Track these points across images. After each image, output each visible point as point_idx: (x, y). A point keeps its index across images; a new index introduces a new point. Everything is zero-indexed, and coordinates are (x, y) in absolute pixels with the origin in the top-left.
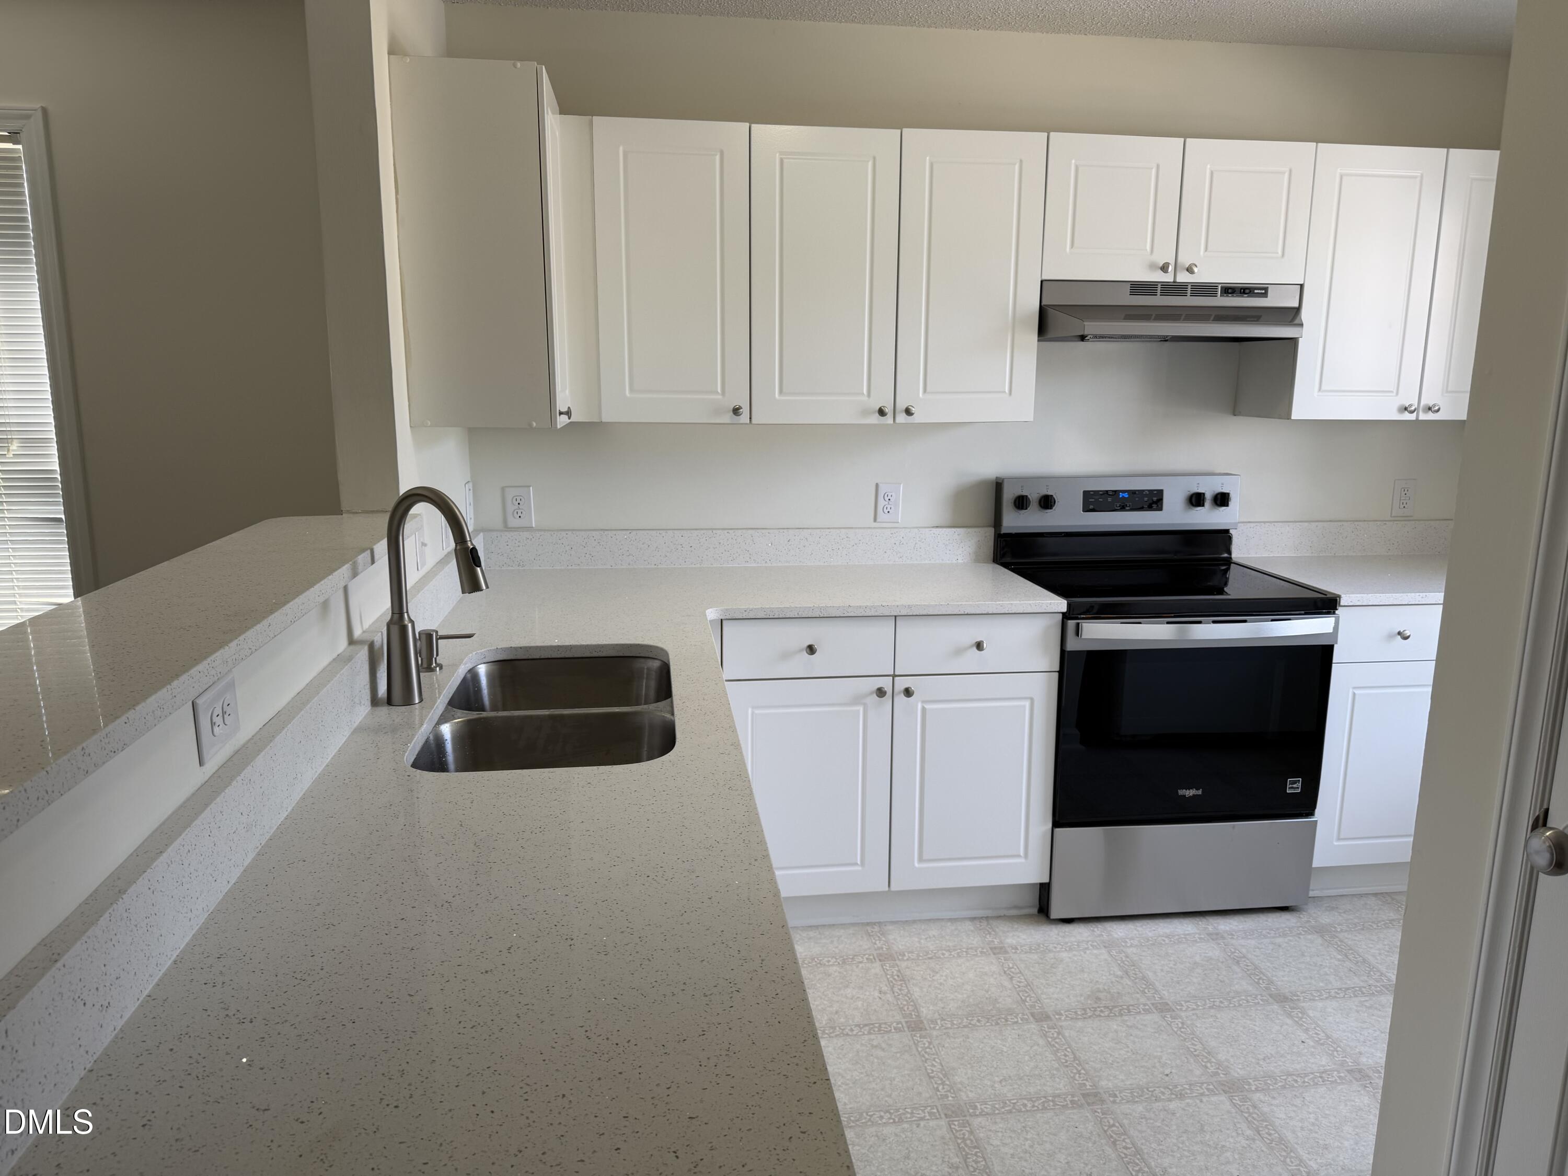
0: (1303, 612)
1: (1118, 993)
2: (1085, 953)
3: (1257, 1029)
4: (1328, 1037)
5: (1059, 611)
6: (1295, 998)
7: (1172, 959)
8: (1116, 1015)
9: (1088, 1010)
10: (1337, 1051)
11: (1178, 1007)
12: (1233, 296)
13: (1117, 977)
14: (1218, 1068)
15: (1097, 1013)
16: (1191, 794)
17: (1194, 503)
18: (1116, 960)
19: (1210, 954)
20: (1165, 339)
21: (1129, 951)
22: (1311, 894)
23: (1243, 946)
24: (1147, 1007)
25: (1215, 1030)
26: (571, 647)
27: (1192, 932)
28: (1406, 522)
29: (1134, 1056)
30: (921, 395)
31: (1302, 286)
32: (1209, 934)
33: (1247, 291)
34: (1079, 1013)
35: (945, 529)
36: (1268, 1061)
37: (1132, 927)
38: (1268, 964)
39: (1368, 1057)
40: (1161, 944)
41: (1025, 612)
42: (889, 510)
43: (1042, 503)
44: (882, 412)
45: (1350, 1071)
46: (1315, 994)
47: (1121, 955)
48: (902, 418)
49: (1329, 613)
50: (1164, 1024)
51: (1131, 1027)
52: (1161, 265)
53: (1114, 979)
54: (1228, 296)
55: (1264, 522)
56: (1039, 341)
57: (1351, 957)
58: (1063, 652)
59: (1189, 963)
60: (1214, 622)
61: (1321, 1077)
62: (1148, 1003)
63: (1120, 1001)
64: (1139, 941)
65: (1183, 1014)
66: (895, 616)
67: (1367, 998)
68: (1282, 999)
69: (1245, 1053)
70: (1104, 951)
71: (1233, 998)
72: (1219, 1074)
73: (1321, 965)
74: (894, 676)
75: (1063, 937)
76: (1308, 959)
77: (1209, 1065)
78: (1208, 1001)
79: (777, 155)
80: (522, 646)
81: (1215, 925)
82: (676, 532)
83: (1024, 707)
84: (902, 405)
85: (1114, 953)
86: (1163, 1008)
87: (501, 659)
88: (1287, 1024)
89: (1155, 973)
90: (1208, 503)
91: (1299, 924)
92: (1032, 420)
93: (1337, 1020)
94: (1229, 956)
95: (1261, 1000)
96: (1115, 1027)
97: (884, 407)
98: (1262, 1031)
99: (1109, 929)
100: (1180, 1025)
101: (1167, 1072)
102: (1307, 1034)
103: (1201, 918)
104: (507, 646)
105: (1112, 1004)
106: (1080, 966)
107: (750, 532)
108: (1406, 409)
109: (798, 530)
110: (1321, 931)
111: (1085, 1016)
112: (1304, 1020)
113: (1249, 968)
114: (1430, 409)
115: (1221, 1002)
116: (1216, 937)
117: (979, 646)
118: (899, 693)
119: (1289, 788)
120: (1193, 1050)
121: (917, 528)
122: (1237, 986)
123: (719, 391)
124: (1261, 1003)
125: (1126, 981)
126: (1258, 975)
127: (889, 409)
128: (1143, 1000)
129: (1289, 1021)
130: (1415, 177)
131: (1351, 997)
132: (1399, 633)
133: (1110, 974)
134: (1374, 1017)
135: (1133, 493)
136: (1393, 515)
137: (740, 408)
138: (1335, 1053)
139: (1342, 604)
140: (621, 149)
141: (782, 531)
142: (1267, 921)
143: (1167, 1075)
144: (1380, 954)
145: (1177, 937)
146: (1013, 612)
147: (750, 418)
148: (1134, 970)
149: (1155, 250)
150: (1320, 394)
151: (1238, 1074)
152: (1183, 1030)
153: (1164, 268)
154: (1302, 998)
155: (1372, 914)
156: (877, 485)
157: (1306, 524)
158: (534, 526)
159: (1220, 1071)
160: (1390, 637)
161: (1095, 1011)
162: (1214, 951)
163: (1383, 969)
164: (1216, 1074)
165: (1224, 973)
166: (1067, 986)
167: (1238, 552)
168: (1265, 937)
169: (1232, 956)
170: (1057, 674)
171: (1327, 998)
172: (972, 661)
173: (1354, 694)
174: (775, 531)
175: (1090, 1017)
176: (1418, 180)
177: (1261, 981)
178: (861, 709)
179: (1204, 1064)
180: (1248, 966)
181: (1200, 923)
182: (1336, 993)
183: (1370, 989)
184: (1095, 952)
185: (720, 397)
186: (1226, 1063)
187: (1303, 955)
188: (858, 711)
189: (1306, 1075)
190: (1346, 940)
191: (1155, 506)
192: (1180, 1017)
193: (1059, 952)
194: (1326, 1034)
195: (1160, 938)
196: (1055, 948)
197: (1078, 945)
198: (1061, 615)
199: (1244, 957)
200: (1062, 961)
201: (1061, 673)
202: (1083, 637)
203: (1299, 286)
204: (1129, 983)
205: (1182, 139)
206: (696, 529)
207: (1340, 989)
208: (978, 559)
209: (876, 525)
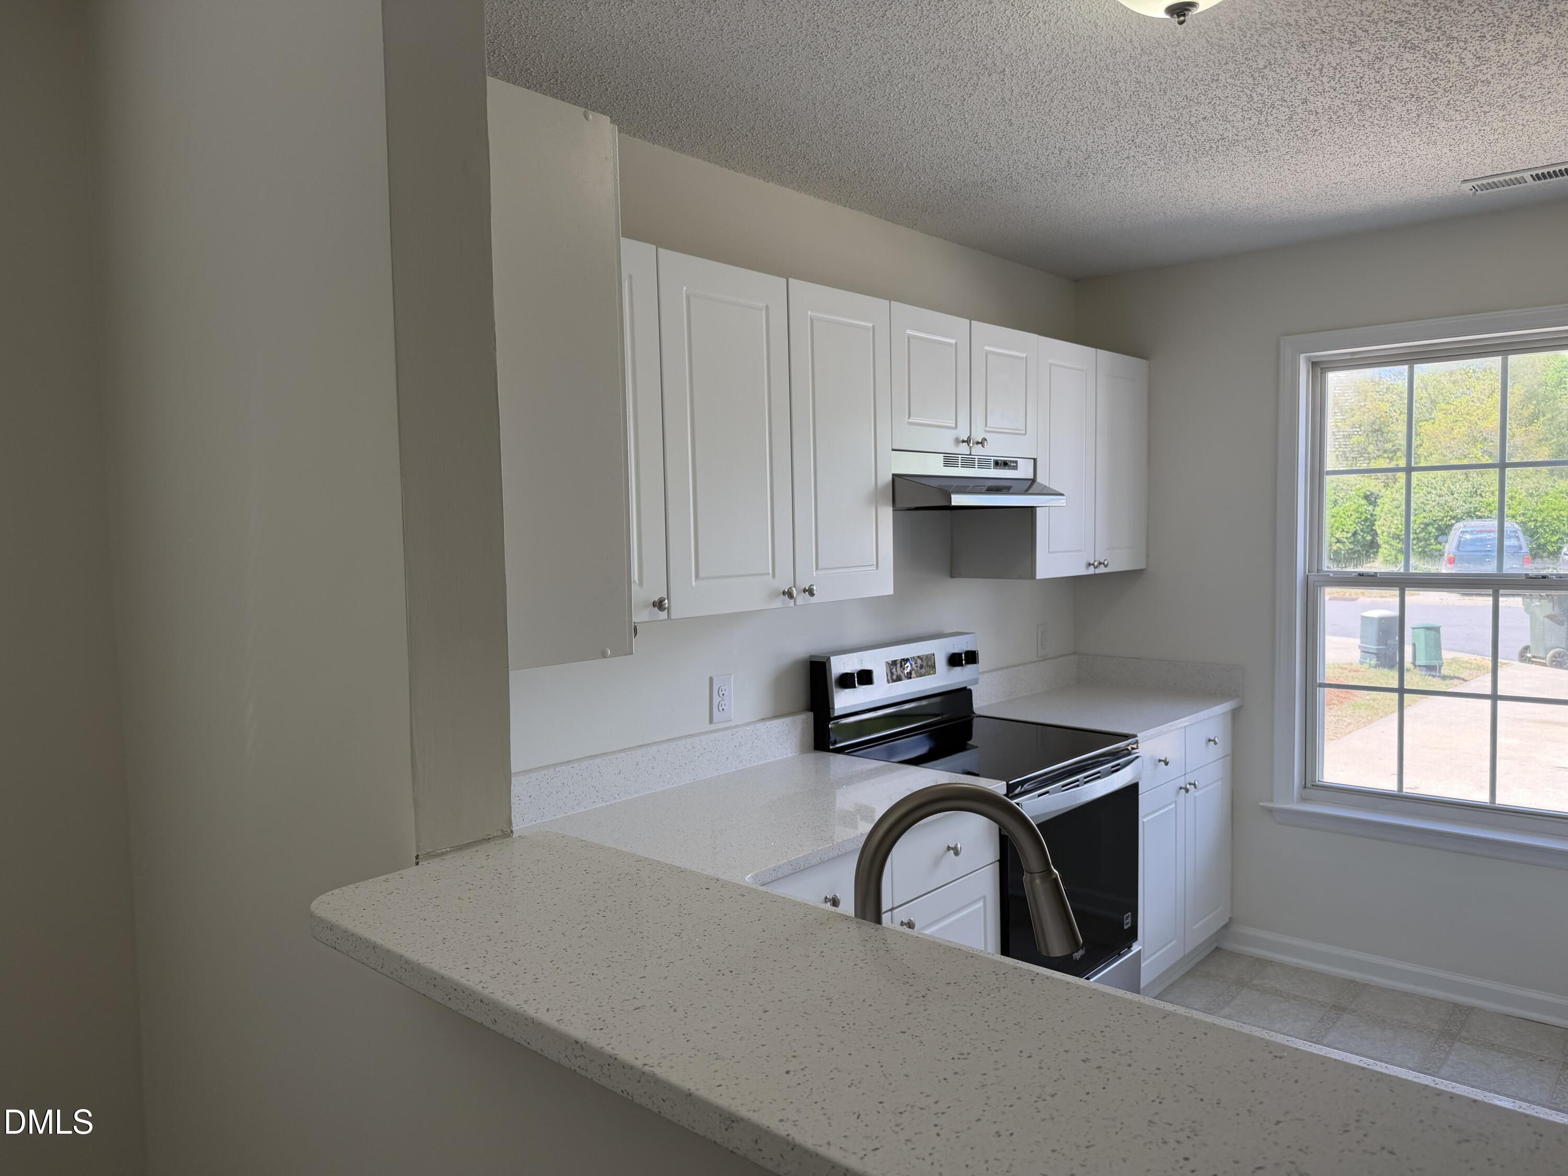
12: (1000, 469)
17: (953, 663)
30: (814, 573)
33: (1007, 464)
42: (723, 706)
43: (863, 680)
44: (790, 594)
48: (801, 599)
54: (997, 469)
56: (891, 511)
83: (981, 908)
84: (801, 585)
90: (963, 661)
92: (893, 594)
97: (793, 587)
108: (1090, 565)
114: (1102, 564)
119: (1125, 924)
121: (749, 723)
123: (636, 580)
127: (794, 592)
130: (1083, 370)
136: (1038, 656)
137: (663, 600)
147: (669, 612)
149: (958, 425)
150: (1049, 555)
156: (711, 679)
176: (1085, 373)
185: (638, 587)
191: (929, 670)
203: (1034, 460)
205: (970, 321)
208: (803, 751)
209: (712, 727)
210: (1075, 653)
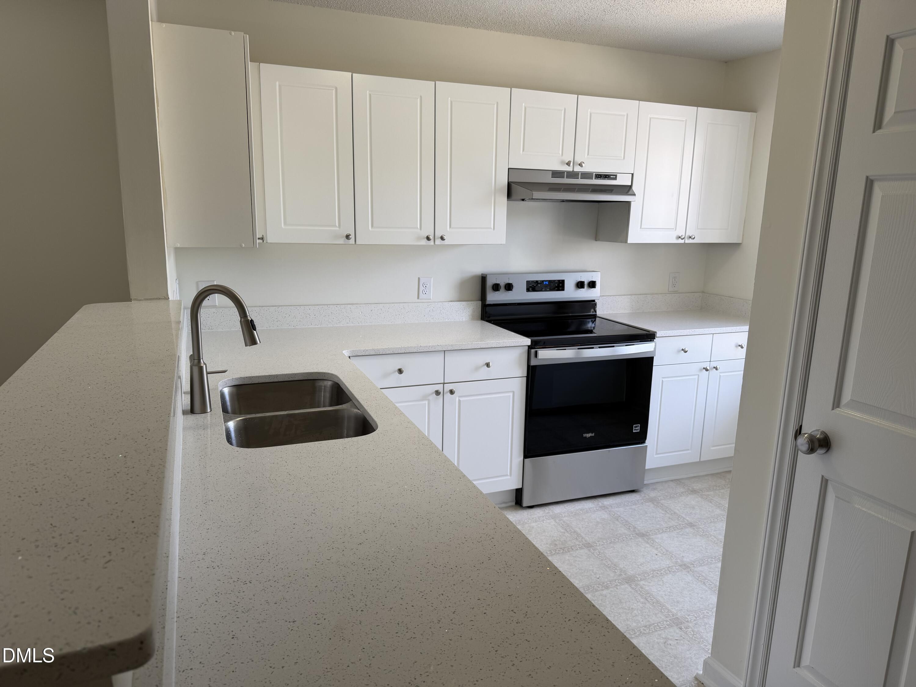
0: (639, 341)
1: (565, 541)
2: (543, 522)
3: (634, 551)
4: (667, 551)
5: (525, 345)
6: (648, 534)
7: (586, 521)
8: (566, 552)
9: (552, 551)
10: (673, 557)
11: (595, 545)
12: (600, 179)
13: (562, 533)
14: (621, 572)
15: (557, 552)
16: (589, 436)
17: (579, 286)
18: (559, 524)
19: (603, 517)
20: (563, 201)
21: (565, 519)
22: (645, 482)
23: (618, 511)
24: (580, 546)
25: (615, 554)
26: (277, 376)
27: (592, 506)
28: (675, 294)
29: (580, 571)
30: (448, 229)
31: (632, 174)
32: (601, 507)
33: (607, 177)
34: (548, 553)
35: (456, 302)
36: (643, 565)
37: (563, 507)
38: (632, 519)
39: (686, 558)
40: (579, 514)
41: (510, 346)
42: (426, 292)
43: (507, 288)
44: (428, 238)
45: (681, 566)
46: (656, 531)
47: (561, 522)
48: (438, 242)
49: (651, 341)
50: (591, 553)
51: (575, 557)
52: (567, 162)
53: (561, 534)
54: (598, 179)
55: (611, 296)
56: (507, 200)
57: (668, 511)
58: (529, 366)
59: (595, 522)
60: (600, 347)
61: (668, 570)
62: (580, 544)
63: (566, 544)
64: (568, 514)
65: (598, 548)
66: (444, 351)
67: (680, 531)
68: (642, 535)
69: (631, 563)
70: (552, 520)
71: (619, 537)
72: (622, 575)
73: (656, 517)
74: (444, 383)
75: (531, 515)
76: (649, 515)
77: (616, 571)
78: (608, 540)
79: (368, 92)
80: (247, 376)
81: (602, 502)
82: (305, 307)
83: (510, 396)
84: (438, 234)
85: (557, 521)
86: (588, 546)
87: (236, 384)
88: (647, 547)
89: (580, 529)
90: (586, 286)
91: (641, 498)
92: (505, 243)
93: (669, 542)
94: (613, 517)
95: (633, 537)
96: (567, 558)
97: (429, 235)
98: (637, 551)
99: (552, 509)
100: (598, 553)
101: (598, 577)
102: (657, 550)
103: (595, 499)
104: (238, 377)
105: (563, 546)
106: (543, 529)
107: (349, 306)
108: (680, 237)
109: (376, 304)
110: (652, 500)
111: (551, 554)
112: (654, 544)
113: (623, 522)
114: (690, 237)
115: (614, 540)
116: (604, 508)
117: (488, 365)
118: (447, 392)
119: (634, 430)
120: (607, 565)
121: (441, 302)
122: (620, 531)
123: (337, 225)
124: (633, 538)
125: (567, 534)
126: (628, 525)
127: (431, 237)
128: (577, 543)
129: (647, 545)
130: (683, 121)
131: (673, 531)
132: (683, 350)
133: (558, 532)
134: (685, 539)
135: (550, 281)
136: (669, 290)
137: (350, 235)
138: (672, 558)
139: (657, 336)
140: (277, 83)
141: (367, 305)
142: (626, 498)
143: (598, 578)
144: (681, 509)
145: (585, 510)
146: (505, 346)
147: (355, 241)
148: (569, 528)
149: (564, 155)
150: (641, 230)
151: (631, 573)
152: (600, 555)
153: (568, 164)
154: (651, 534)
155: (673, 490)
156: (419, 278)
157: (630, 296)
158: (217, 305)
159: (622, 573)
160: (679, 351)
161: (556, 551)
162: (605, 515)
163: (683, 516)
164: (621, 575)
165: (612, 525)
166: (539, 540)
167: (600, 311)
168: (627, 506)
169: (614, 517)
170: (526, 378)
171: (662, 532)
172: (484, 373)
173: (663, 381)
174: (364, 305)
175: (554, 554)
176: (685, 121)
177: (630, 528)
178: (427, 402)
179: (614, 571)
180: (622, 521)
181: (595, 502)
182: (666, 529)
183: (680, 526)
184: (548, 521)
185: (338, 229)
186: (624, 569)
187: (646, 513)
188: (425, 403)
189: (661, 570)
190: (664, 504)
191: (561, 288)
192: (597, 549)
193: (531, 523)
194: (666, 550)
195: (577, 511)
196: (528, 521)
197: (539, 519)
198: (527, 347)
199: (620, 517)
200: (533, 527)
201: (527, 377)
202: (539, 358)
203: (631, 174)
204: (569, 535)
205: (577, 96)
206: (318, 305)
207: (667, 528)
208: (473, 318)
209: (419, 301)
210: (703, 292)
